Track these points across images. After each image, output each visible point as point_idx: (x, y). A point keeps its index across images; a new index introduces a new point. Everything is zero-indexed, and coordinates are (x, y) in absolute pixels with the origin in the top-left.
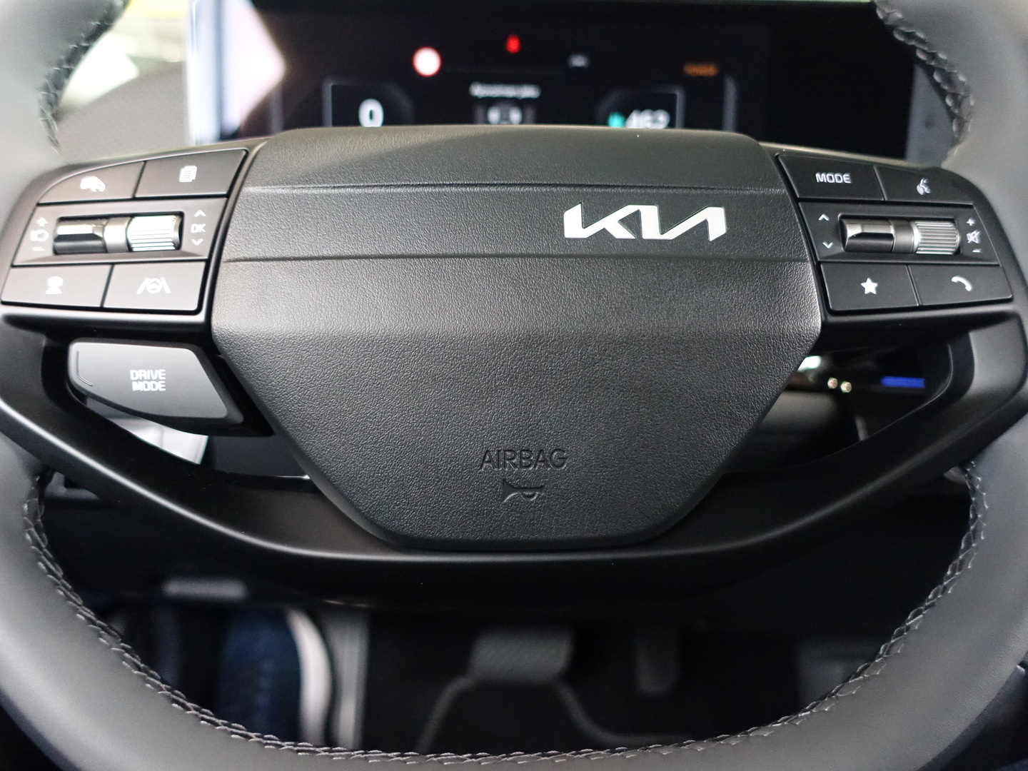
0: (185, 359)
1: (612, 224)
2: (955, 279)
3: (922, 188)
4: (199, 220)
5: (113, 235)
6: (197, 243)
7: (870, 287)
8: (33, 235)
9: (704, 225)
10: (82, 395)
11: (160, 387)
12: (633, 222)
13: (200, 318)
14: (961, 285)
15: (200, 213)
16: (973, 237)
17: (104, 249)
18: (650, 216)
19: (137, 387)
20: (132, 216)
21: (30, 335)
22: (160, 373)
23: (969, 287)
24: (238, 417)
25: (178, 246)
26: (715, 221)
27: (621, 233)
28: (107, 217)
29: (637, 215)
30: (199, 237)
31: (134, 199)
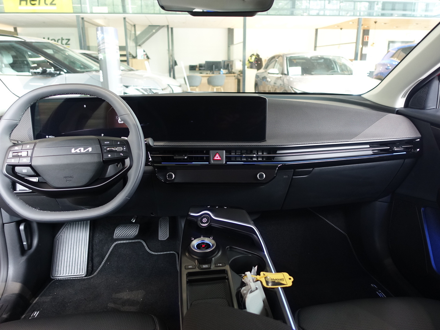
0: (29, 168)
1: (78, 151)
2: (121, 154)
3: (119, 143)
4: (30, 152)
5: (19, 154)
6: (30, 155)
7: (109, 156)
8: (10, 155)
9: (89, 150)
10: (16, 173)
11: (26, 171)
12: (80, 150)
13: (30, 163)
14: (121, 155)
15: (30, 151)
16: (125, 149)
17: (19, 156)
18: (82, 149)
19: (23, 172)
20: (22, 152)
21: (10, 166)
22: (26, 170)
23: (122, 155)
24: (36, 174)
25: (27, 155)
26: (90, 149)
27: (79, 151)
28: (19, 152)
29: (81, 149)
30: (30, 154)
31: (22, 150)
